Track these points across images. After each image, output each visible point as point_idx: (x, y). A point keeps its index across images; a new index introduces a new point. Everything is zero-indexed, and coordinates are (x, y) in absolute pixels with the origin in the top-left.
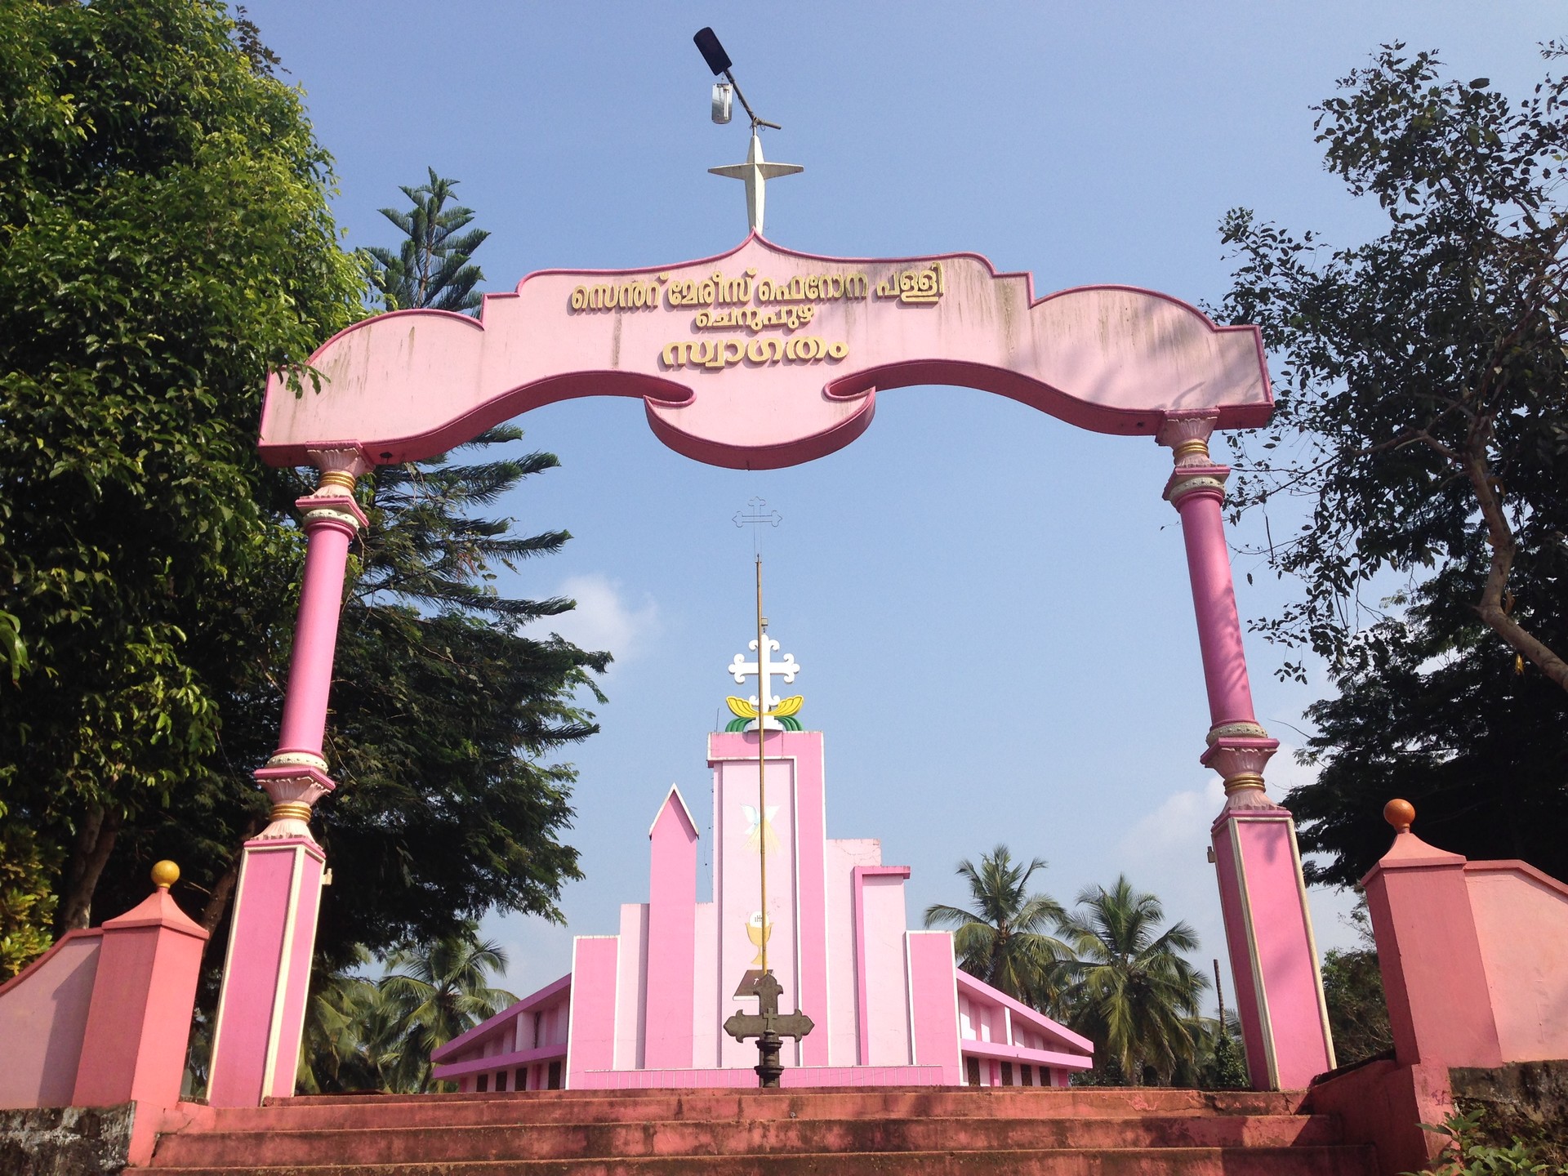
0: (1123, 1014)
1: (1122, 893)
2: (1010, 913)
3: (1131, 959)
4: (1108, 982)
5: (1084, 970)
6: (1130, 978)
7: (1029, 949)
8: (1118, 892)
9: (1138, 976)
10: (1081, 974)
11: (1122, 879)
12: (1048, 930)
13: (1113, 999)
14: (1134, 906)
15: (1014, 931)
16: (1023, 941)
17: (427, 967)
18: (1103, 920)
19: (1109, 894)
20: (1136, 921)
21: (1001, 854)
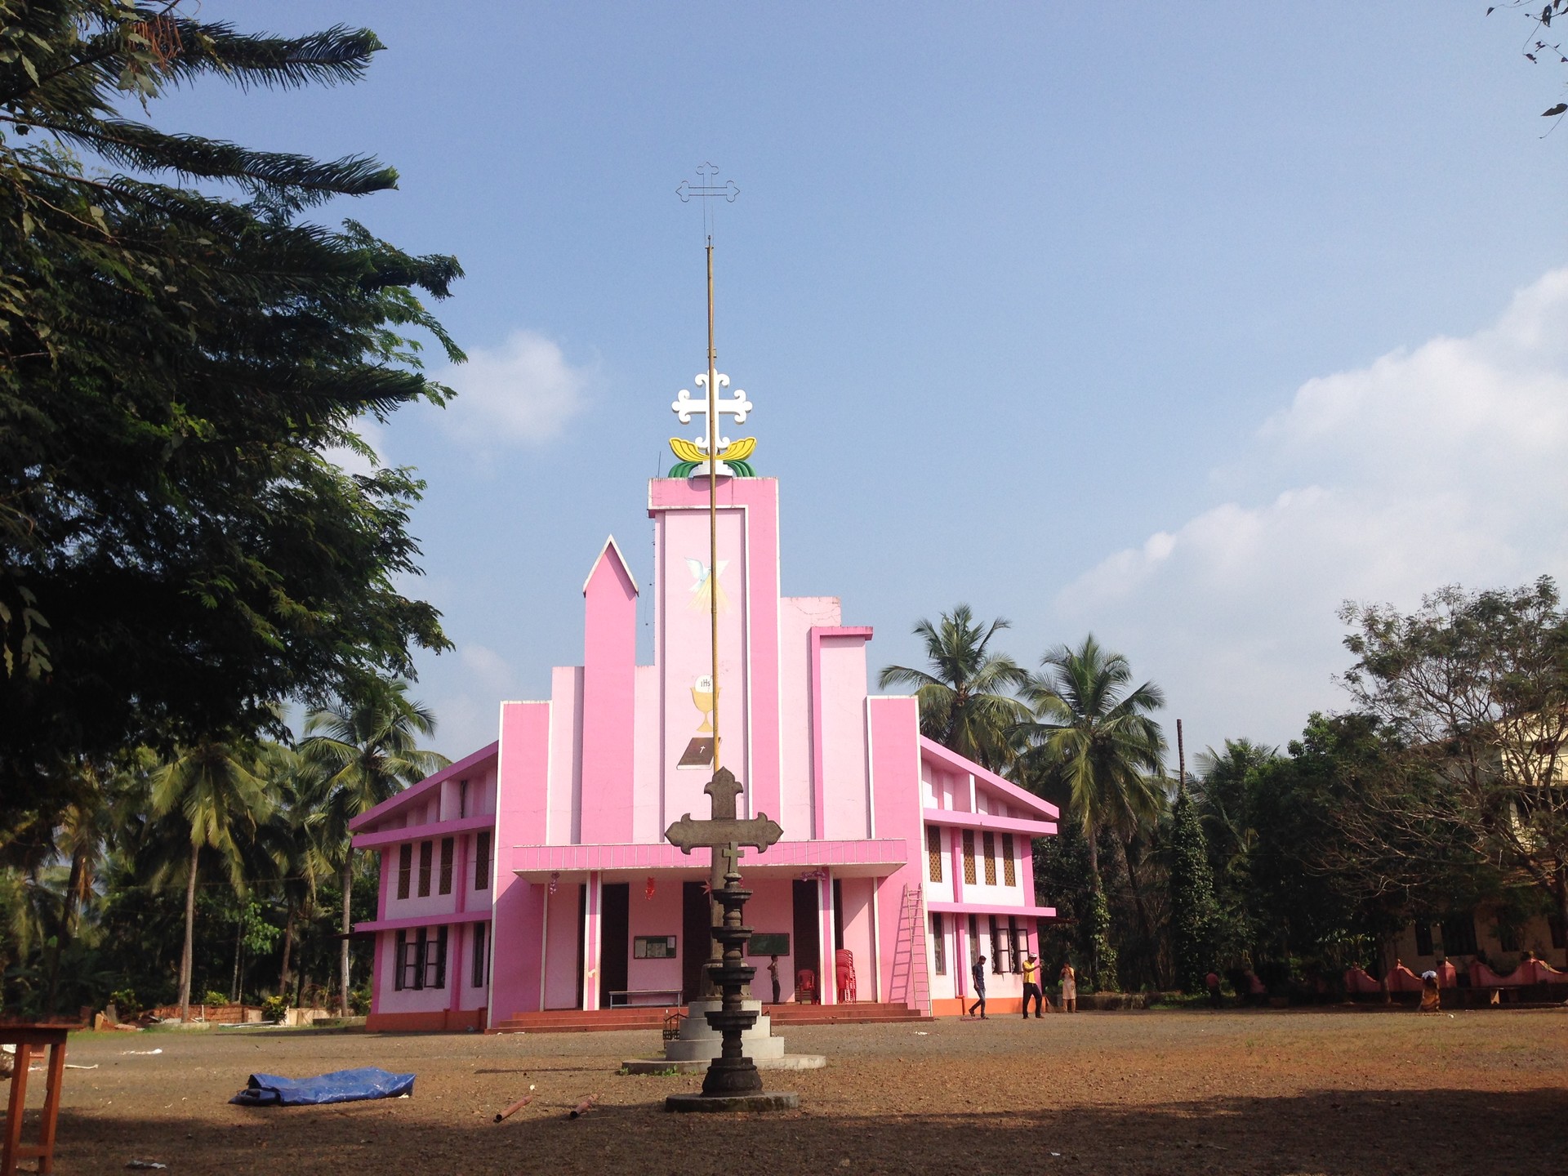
0: (1086, 775)
1: (1090, 652)
2: (968, 674)
3: (1095, 721)
4: (1072, 744)
5: (1047, 731)
6: (1094, 741)
7: (988, 710)
8: (1086, 652)
9: (1102, 738)
10: (1044, 736)
11: (1090, 639)
12: (1009, 692)
13: (1076, 762)
14: (1100, 667)
15: (973, 692)
16: (982, 703)
17: (350, 729)
18: (1069, 681)
19: (1075, 654)
20: (1103, 682)
21: (964, 614)
